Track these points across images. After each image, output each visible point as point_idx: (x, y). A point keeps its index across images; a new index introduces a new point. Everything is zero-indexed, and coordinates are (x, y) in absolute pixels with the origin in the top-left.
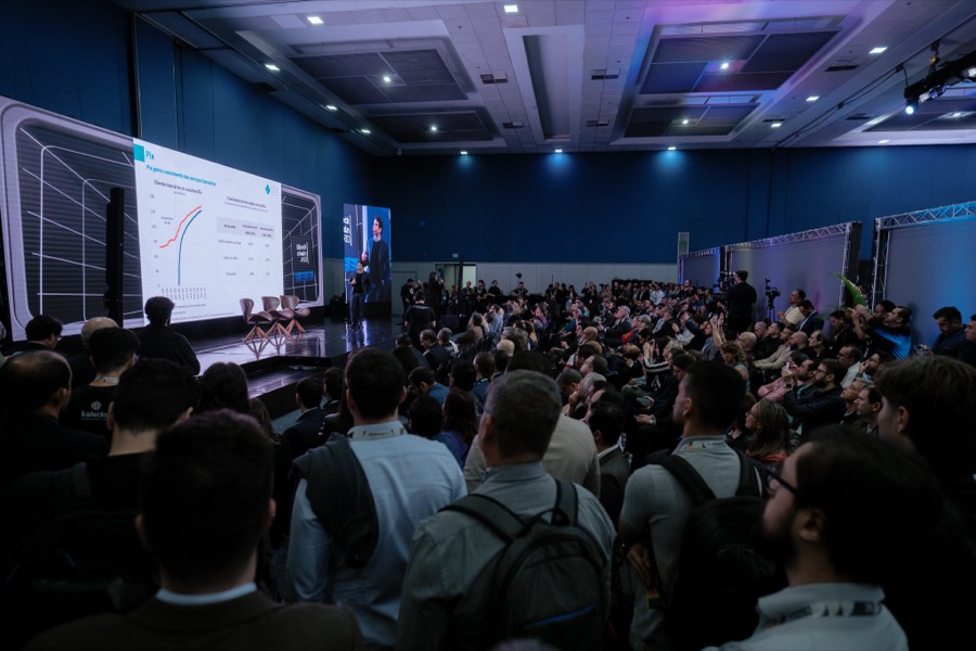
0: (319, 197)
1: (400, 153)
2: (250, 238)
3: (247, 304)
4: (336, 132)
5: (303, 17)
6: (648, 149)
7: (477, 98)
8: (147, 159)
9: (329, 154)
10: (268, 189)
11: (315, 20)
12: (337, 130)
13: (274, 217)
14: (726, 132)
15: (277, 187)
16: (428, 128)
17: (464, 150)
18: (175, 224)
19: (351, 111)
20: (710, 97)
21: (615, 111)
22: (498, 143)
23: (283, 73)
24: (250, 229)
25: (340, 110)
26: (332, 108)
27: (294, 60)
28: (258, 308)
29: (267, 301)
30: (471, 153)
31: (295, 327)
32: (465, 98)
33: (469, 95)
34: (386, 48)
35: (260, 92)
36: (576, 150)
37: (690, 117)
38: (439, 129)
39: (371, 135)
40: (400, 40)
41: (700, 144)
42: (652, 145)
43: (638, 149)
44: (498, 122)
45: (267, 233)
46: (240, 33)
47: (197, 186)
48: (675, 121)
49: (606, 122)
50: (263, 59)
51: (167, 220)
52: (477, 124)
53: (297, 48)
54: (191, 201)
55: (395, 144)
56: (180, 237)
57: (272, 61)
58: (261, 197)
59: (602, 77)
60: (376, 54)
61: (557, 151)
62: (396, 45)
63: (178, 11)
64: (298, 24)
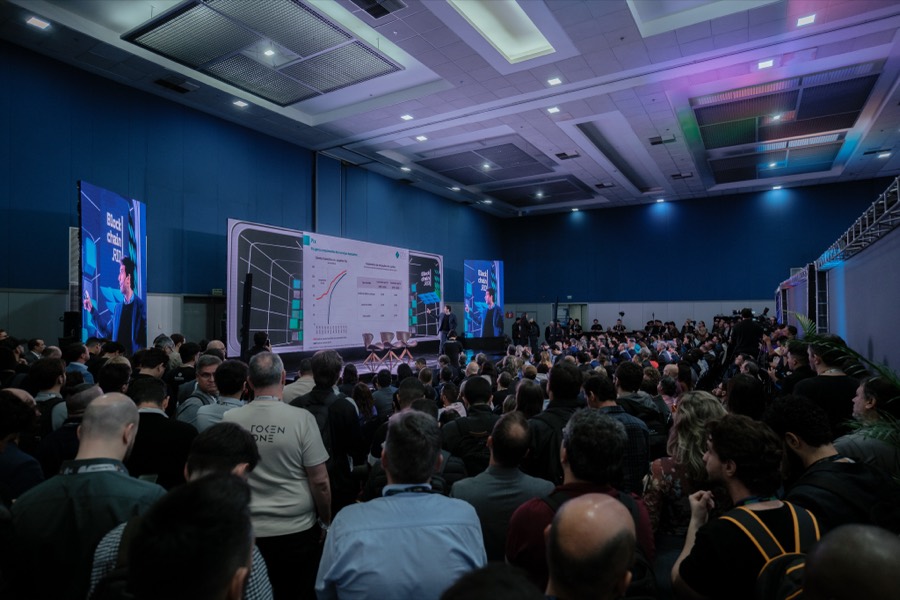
0: (441, 257)
1: (520, 215)
2: (383, 291)
3: (367, 337)
4: (466, 204)
5: (413, 138)
6: (750, 190)
7: (563, 168)
8: (312, 244)
9: (462, 221)
10: (397, 255)
11: (422, 138)
12: (466, 203)
13: (402, 274)
14: (828, 167)
15: (406, 253)
16: (534, 195)
17: (575, 207)
18: (327, 284)
19: (471, 189)
20: (788, 141)
21: (692, 165)
22: (599, 200)
23: (414, 172)
24: (382, 284)
25: (462, 190)
26: (456, 189)
27: (418, 163)
28: (376, 340)
29: (384, 335)
30: (582, 209)
31: (406, 354)
32: (553, 171)
33: (554, 168)
34: (479, 146)
35: (403, 185)
36: (677, 198)
37: (775, 160)
38: (545, 194)
39: (493, 203)
40: (486, 139)
41: (806, 181)
42: (753, 187)
43: (740, 192)
44: (591, 185)
45: (396, 286)
46: (379, 153)
47: (343, 257)
48: (761, 165)
49: (689, 174)
50: (399, 165)
51: (322, 281)
52: (573, 188)
53: (420, 155)
54: (339, 268)
55: (517, 209)
56: (330, 292)
57: (405, 166)
58: (391, 260)
59: (660, 142)
60: (470, 152)
61: (659, 201)
62: (487, 143)
63: (341, 146)
64: (411, 142)
